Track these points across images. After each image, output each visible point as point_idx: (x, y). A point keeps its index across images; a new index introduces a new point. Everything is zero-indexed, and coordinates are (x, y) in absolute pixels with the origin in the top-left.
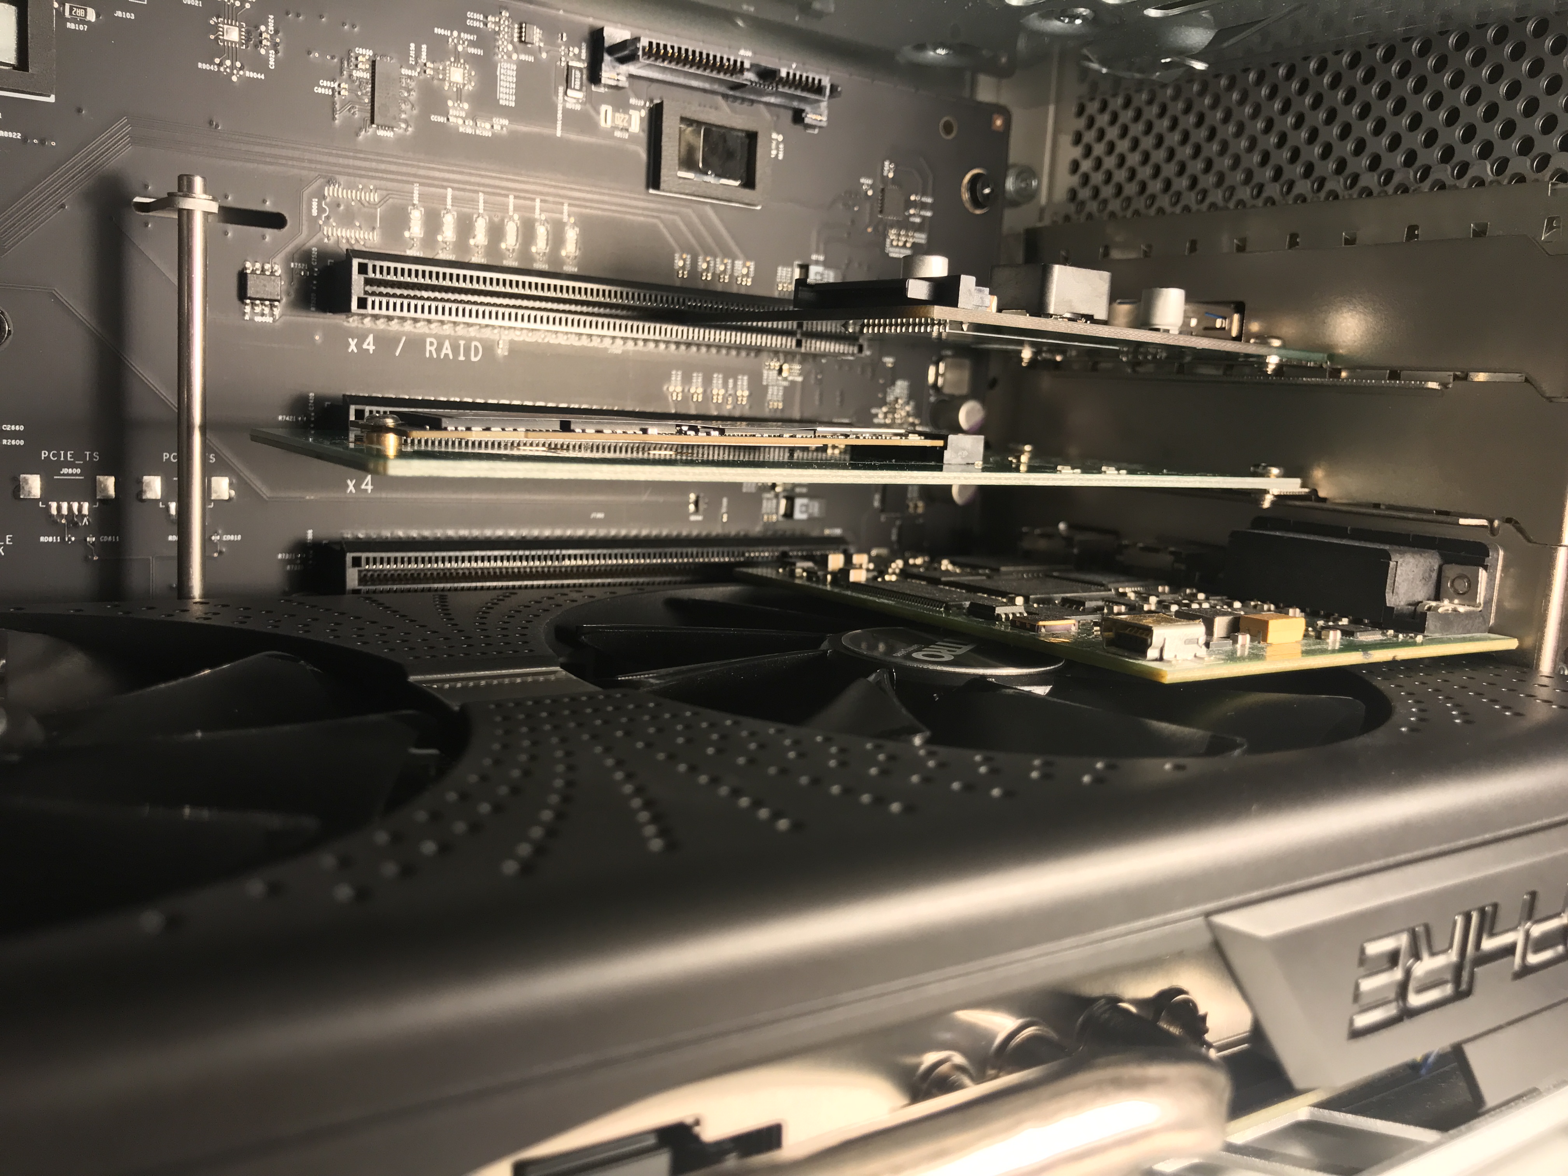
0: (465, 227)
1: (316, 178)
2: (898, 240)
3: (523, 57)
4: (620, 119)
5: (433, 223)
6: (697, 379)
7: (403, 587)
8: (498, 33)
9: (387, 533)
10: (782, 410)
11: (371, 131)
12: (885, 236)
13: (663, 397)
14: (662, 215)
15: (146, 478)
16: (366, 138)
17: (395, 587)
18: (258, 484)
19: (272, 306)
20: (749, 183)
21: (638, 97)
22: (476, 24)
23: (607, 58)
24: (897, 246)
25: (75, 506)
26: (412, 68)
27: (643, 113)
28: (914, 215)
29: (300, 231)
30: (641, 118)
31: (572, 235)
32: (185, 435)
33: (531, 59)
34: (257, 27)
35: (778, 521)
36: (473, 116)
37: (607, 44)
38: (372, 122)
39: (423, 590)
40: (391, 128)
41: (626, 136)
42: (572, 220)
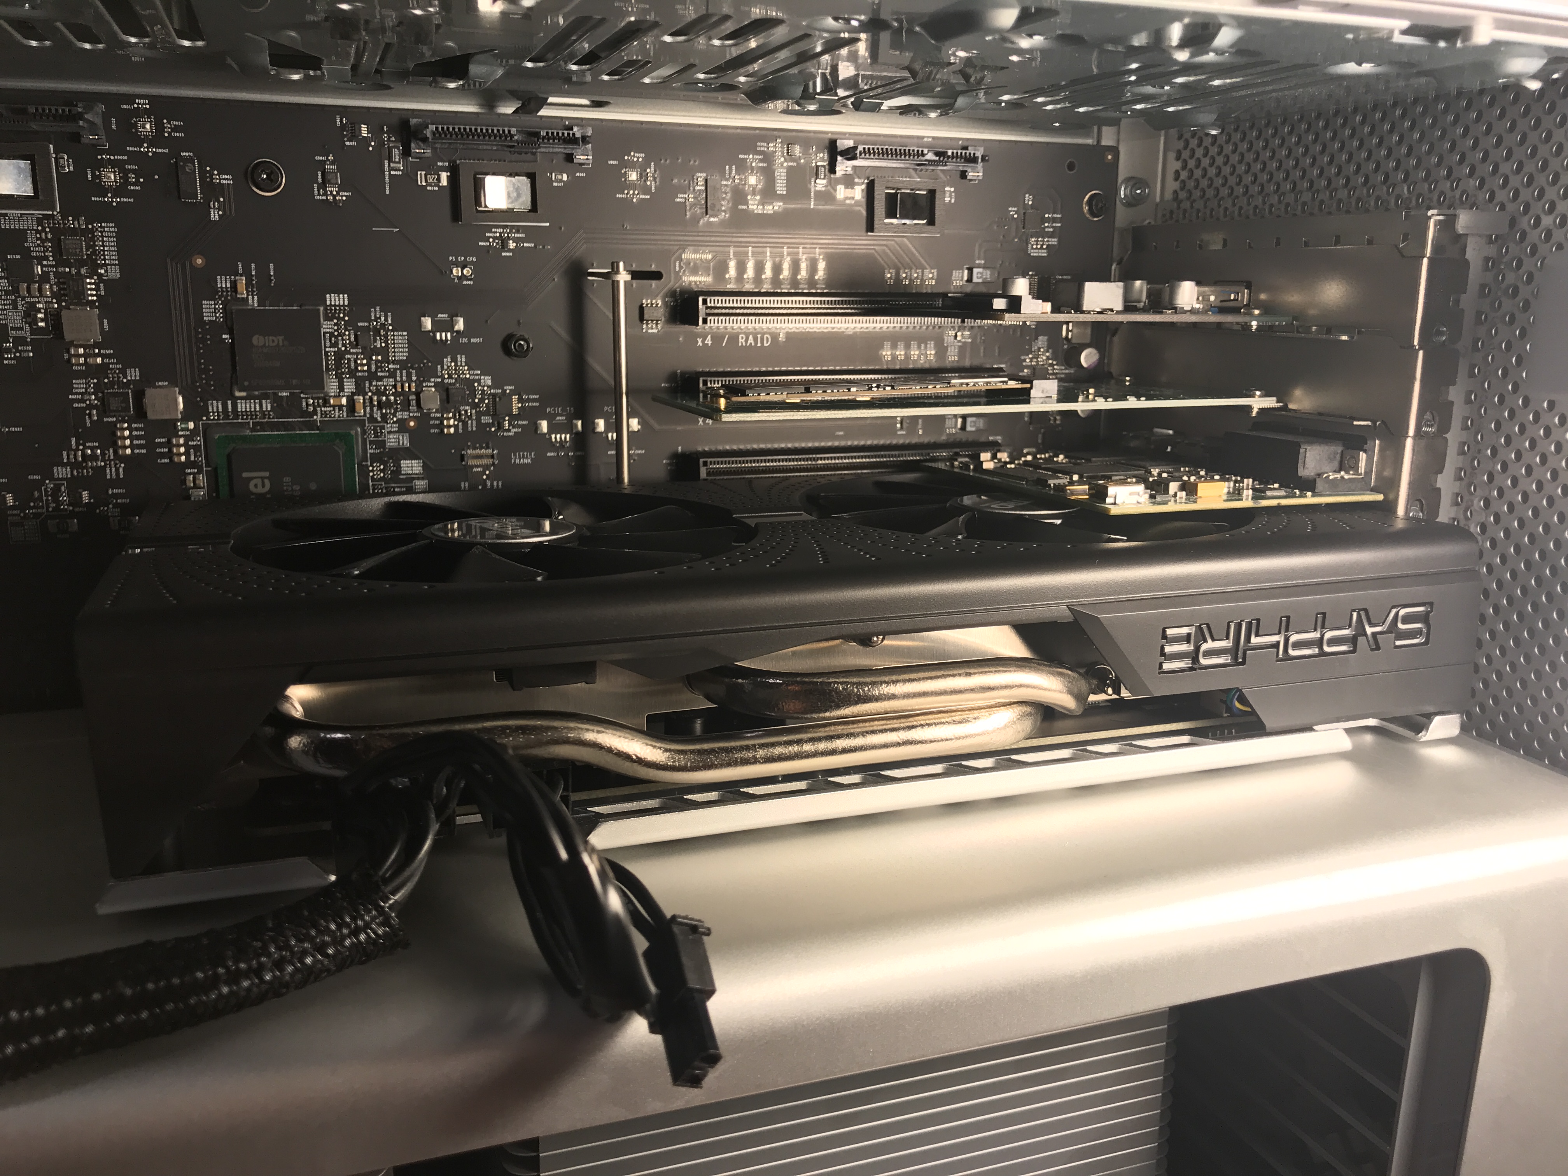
0: (759, 268)
1: (678, 250)
2: (1037, 244)
3: (791, 164)
4: (849, 192)
5: (741, 268)
6: (901, 345)
7: (729, 477)
8: (776, 152)
9: (720, 448)
10: (958, 361)
11: (706, 219)
12: (1027, 243)
13: (879, 358)
14: (876, 248)
15: (596, 421)
16: (704, 223)
17: (725, 477)
18: (652, 422)
19: (657, 324)
20: (931, 222)
21: (859, 178)
22: (762, 149)
23: (839, 158)
24: (1037, 248)
25: (563, 436)
26: (727, 180)
27: (864, 187)
28: (1048, 227)
29: (670, 281)
30: (863, 190)
31: (822, 265)
32: (618, 397)
33: (795, 164)
34: (645, 170)
35: (957, 432)
36: (762, 203)
37: (838, 150)
38: (707, 214)
39: (740, 478)
40: (716, 216)
41: (853, 202)
42: (821, 257)
